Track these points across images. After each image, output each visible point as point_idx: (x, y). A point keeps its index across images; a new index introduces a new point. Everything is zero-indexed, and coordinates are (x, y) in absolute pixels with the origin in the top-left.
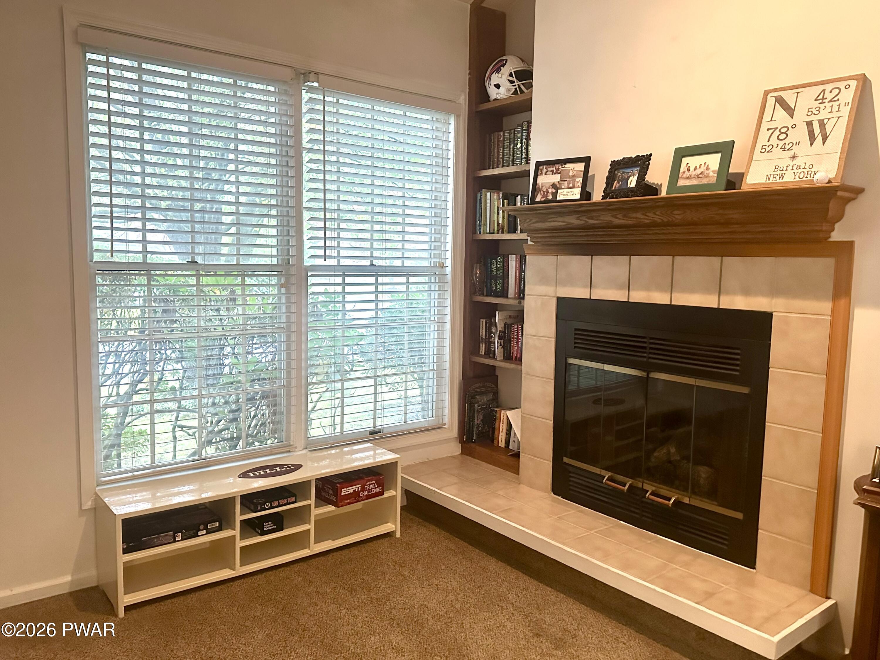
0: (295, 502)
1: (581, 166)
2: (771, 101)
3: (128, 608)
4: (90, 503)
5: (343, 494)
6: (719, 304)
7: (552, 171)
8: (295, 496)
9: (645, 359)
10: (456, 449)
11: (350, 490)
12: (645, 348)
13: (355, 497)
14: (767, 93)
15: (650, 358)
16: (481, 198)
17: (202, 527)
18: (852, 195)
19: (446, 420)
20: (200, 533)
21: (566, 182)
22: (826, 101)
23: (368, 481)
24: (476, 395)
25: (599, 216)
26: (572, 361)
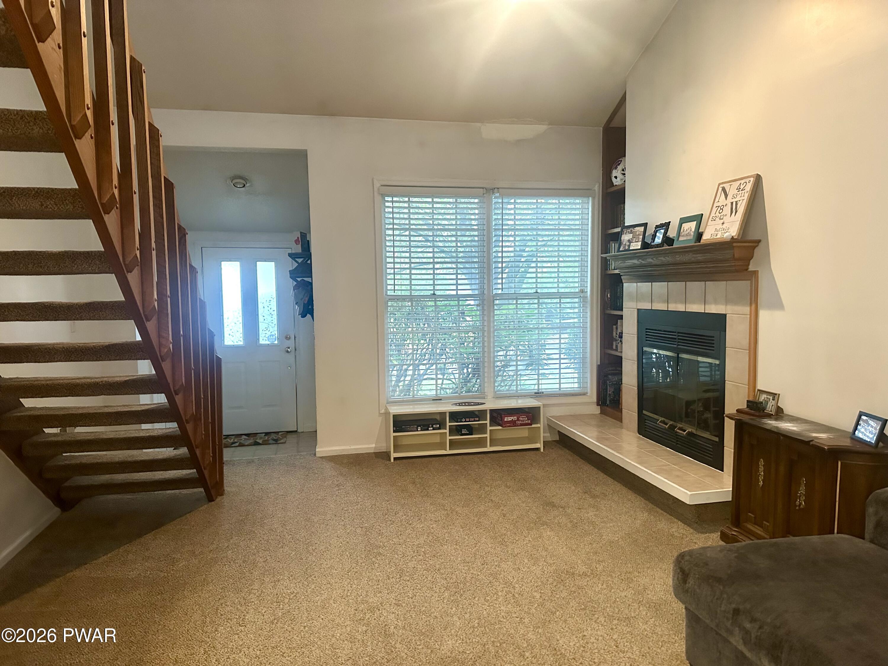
0: (479, 421)
1: (642, 229)
2: (720, 189)
3: (395, 459)
4: (383, 410)
5: (505, 420)
6: (705, 311)
7: (629, 232)
8: (479, 417)
9: (675, 346)
10: (597, 410)
11: (510, 419)
12: (675, 339)
13: (513, 424)
14: (719, 184)
15: (678, 345)
16: (610, 247)
17: (430, 426)
18: (756, 244)
19: (589, 391)
20: (430, 429)
21: (635, 239)
22: (740, 190)
23: (521, 415)
24: (609, 375)
25: (646, 259)
26: (645, 349)
